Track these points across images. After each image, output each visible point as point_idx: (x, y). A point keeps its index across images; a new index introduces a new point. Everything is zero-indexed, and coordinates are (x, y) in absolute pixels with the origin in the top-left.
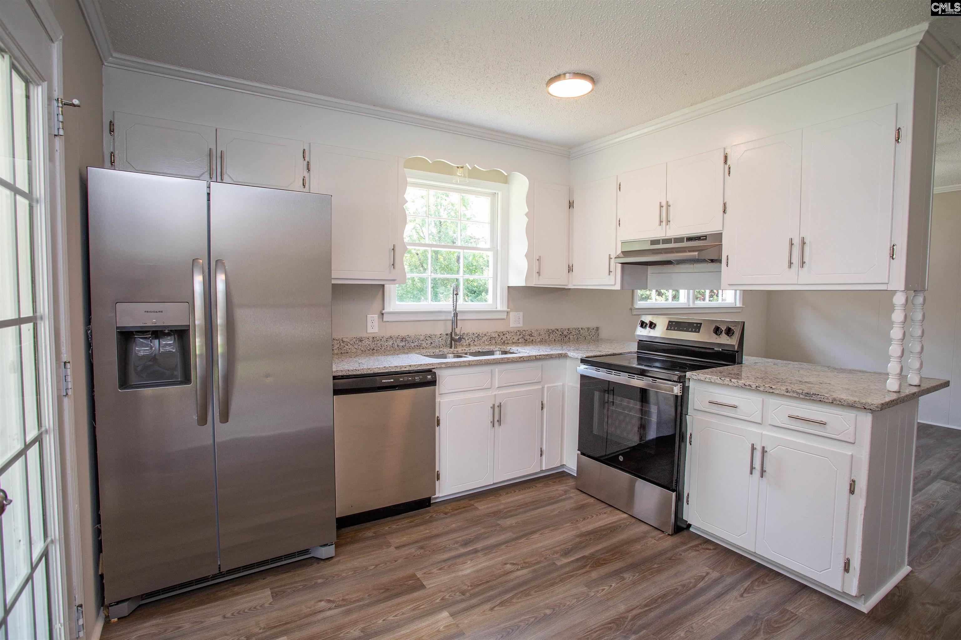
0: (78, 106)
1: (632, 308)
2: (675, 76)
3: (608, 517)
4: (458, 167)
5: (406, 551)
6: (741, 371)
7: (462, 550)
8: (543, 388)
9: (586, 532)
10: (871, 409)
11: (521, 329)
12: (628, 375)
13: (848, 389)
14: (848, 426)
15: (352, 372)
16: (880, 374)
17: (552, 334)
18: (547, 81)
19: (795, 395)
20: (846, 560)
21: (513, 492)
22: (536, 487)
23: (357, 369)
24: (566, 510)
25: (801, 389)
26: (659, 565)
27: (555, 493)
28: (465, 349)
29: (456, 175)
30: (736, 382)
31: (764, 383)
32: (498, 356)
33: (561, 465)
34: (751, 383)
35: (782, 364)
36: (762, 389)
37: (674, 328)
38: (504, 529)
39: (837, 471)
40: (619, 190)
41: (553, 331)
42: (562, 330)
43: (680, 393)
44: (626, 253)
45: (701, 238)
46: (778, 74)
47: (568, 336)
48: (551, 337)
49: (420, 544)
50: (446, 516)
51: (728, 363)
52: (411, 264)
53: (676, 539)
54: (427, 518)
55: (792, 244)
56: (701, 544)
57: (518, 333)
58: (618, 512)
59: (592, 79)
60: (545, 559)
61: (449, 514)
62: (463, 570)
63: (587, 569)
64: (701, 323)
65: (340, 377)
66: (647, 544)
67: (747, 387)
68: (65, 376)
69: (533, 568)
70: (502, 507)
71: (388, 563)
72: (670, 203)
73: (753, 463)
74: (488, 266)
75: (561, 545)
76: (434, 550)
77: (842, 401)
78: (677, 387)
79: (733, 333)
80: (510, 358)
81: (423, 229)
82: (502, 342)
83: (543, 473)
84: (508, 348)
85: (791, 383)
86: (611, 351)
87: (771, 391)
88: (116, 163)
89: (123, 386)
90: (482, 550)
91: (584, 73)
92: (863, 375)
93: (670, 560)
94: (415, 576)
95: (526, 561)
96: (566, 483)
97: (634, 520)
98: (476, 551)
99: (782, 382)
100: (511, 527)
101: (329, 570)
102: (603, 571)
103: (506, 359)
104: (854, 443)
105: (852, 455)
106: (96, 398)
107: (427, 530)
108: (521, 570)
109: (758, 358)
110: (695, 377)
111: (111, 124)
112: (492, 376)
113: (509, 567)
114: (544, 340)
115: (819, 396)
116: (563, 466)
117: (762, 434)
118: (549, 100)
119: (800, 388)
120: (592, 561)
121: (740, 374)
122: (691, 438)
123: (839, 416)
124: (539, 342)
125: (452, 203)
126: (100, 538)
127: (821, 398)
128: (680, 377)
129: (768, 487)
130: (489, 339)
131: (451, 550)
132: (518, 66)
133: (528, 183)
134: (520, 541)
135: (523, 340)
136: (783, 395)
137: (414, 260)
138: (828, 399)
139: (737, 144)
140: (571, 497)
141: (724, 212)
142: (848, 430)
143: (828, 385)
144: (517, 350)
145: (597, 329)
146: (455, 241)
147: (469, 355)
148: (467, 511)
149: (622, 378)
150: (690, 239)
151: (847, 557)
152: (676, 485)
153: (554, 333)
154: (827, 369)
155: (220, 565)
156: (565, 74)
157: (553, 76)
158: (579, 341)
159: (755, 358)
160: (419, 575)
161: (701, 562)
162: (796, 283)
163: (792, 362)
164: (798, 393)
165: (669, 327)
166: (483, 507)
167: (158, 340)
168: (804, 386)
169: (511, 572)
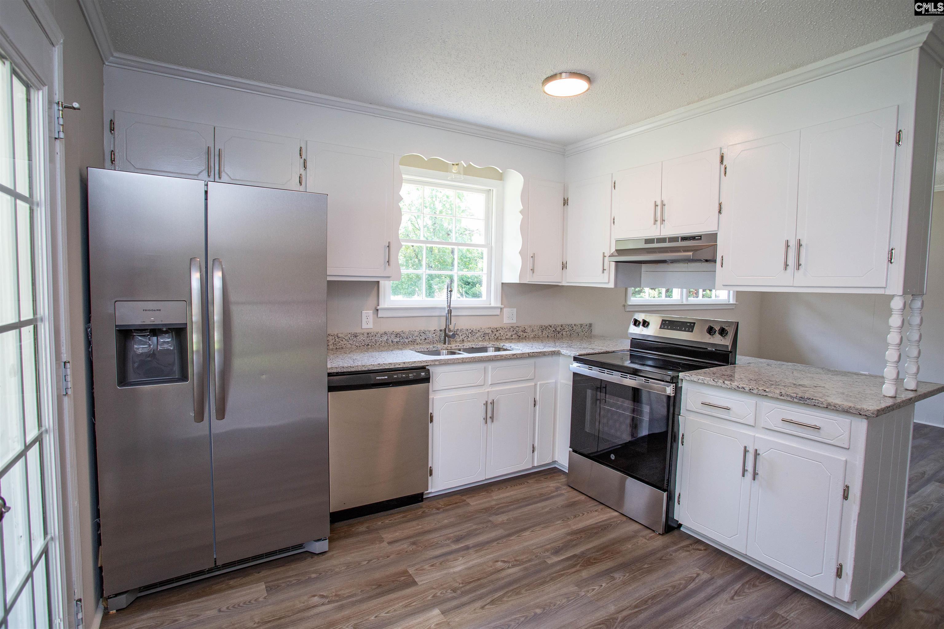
0: (78, 109)
1: (625, 304)
2: (672, 75)
3: (599, 515)
4: (453, 165)
5: (397, 547)
6: (734, 373)
7: (454, 547)
8: (536, 385)
9: (576, 530)
10: (866, 416)
11: (515, 325)
12: (621, 374)
13: (843, 394)
14: (842, 431)
15: (347, 369)
16: (876, 377)
17: (546, 330)
18: (543, 80)
19: (789, 399)
20: (838, 565)
21: (505, 488)
22: (528, 483)
23: (351, 366)
24: (557, 507)
25: (795, 393)
26: (650, 565)
27: (546, 490)
28: (459, 345)
29: (451, 172)
30: (730, 384)
31: (757, 386)
32: (491, 353)
33: (553, 462)
34: (744, 386)
35: (775, 364)
36: (755, 391)
37: (668, 327)
38: (495, 526)
39: (830, 477)
40: (614, 188)
41: (546, 328)
42: (555, 326)
43: (673, 393)
44: (620, 252)
45: (696, 238)
46: (776, 74)
47: (561, 332)
48: (544, 334)
49: (412, 540)
50: (438, 511)
51: (722, 364)
52: (406, 255)
53: (666, 539)
54: (420, 513)
55: (788, 246)
56: (691, 545)
57: (512, 329)
58: (609, 510)
59: (588, 79)
60: (536, 557)
61: (441, 510)
62: (454, 567)
63: (578, 567)
64: (695, 323)
65: (335, 374)
66: (638, 543)
67: (740, 389)
68: (65, 376)
69: (524, 566)
70: (494, 503)
71: (381, 558)
72: (665, 202)
73: (746, 466)
74: (482, 258)
75: (552, 543)
76: (426, 546)
77: (837, 406)
78: (669, 388)
79: (727, 334)
80: (503, 355)
81: (419, 220)
82: (496, 338)
83: (535, 469)
84: (501, 345)
85: (785, 386)
86: (604, 349)
87: (765, 394)
88: (117, 162)
89: (121, 383)
90: (473, 547)
91: (580, 72)
92: (858, 377)
93: (660, 560)
94: (407, 572)
95: (517, 558)
96: (557, 479)
97: (624, 519)
98: (467, 548)
99: (776, 385)
100: (503, 523)
101: (323, 565)
102: (594, 570)
103: (499, 357)
104: (849, 449)
105: (846, 461)
106: (95, 395)
107: (419, 525)
108: (512, 568)
109: (751, 358)
110: (688, 378)
111: (112, 122)
112: (485, 373)
113: (500, 565)
114: (537, 336)
115: (813, 401)
116: (555, 462)
117: (754, 436)
118: (545, 99)
119: (794, 391)
120: (583, 560)
121: (733, 375)
122: (683, 438)
123: (834, 421)
124: (532, 338)
125: (447, 196)
126: (99, 532)
127: (815, 402)
128: (672, 378)
129: (760, 490)
130: (483, 335)
131: (442, 546)
132: (514, 65)
133: (523, 180)
134: (511, 538)
135: (516, 336)
136: (777, 399)
137: (409, 251)
138: (822, 403)
139: (734, 144)
140: (562, 495)
141: (720, 212)
142: (843, 435)
143: (822, 388)
144: (511, 347)
145: (591, 325)
146: (449, 233)
147: (463, 352)
148: (458, 507)
149: (615, 377)
150: (684, 239)
151: (839, 563)
152: (668, 485)
153: (547, 329)
154: (821, 371)
155: (215, 559)
156: (561, 73)
157: (549, 75)
158: (573, 337)
159: (748, 358)
160: (411, 571)
161: (692, 562)
162: (792, 285)
163: (786, 363)
164: (792, 397)
165: (663, 326)
166: (475, 503)
167: (156, 337)
168: (798, 390)
169: (502, 570)
